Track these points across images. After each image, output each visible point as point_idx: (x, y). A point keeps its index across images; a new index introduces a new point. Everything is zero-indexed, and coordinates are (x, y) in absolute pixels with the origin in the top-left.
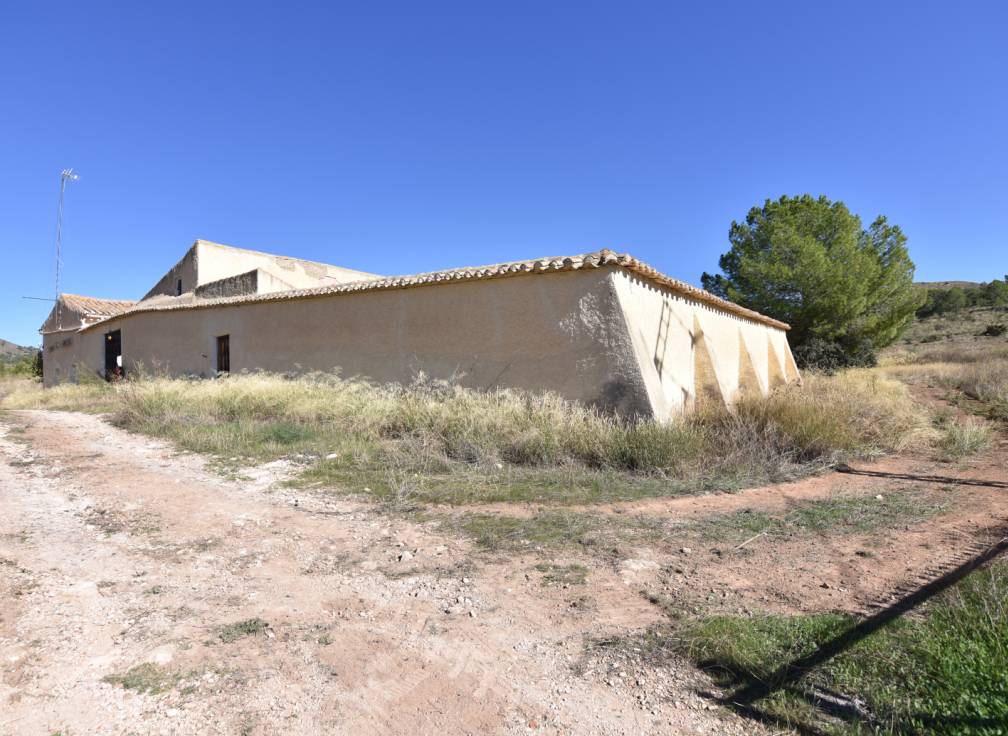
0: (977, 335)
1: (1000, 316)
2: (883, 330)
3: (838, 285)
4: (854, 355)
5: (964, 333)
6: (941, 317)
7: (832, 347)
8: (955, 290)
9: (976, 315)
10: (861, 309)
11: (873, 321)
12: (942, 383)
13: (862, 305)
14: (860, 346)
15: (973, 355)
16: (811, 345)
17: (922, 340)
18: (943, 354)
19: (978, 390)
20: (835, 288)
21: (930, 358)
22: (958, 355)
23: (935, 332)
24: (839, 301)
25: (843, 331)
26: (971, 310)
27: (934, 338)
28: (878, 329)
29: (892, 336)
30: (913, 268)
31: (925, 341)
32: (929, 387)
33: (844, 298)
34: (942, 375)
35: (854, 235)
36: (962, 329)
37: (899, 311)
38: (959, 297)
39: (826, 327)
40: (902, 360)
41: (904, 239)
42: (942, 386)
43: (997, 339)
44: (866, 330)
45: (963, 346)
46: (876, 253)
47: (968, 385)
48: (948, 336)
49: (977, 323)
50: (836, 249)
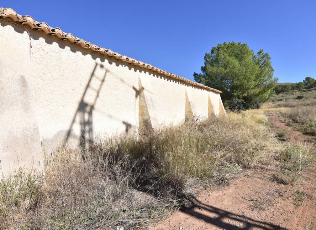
0: (294, 99)
1: (302, 93)
2: (261, 94)
3: (243, 76)
4: (251, 104)
5: (290, 98)
6: (283, 93)
7: (241, 101)
8: (288, 85)
9: (294, 93)
10: (252, 86)
11: (257, 91)
12: (283, 115)
13: (253, 84)
14: (253, 101)
15: (294, 105)
16: (232, 100)
17: (277, 100)
18: (284, 105)
19: (298, 119)
20: (242, 77)
21: (279, 106)
22: (289, 105)
23: (281, 98)
24: (244, 82)
25: (245, 95)
26: (293, 91)
27: (281, 100)
28: (259, 94)
29: (267, 98)
30: (273, 70)
31: (278, 101)
32: (278, 116)
33: (246, 81)
34: (283, 112)
35: (250, 57)
36: (290, 97)
37: (267, 87)
38: (289, 87)
39: (239, 93)
40: (270, 106)
41: (270, 58)
42: (283, 116)
43: (301, 100)
44: (255, 94)
45: (290, 102)
46: (259, 64)
47: (294, 116)
48: (285, 99)
49: (294, 95)
50: (243, 62)
